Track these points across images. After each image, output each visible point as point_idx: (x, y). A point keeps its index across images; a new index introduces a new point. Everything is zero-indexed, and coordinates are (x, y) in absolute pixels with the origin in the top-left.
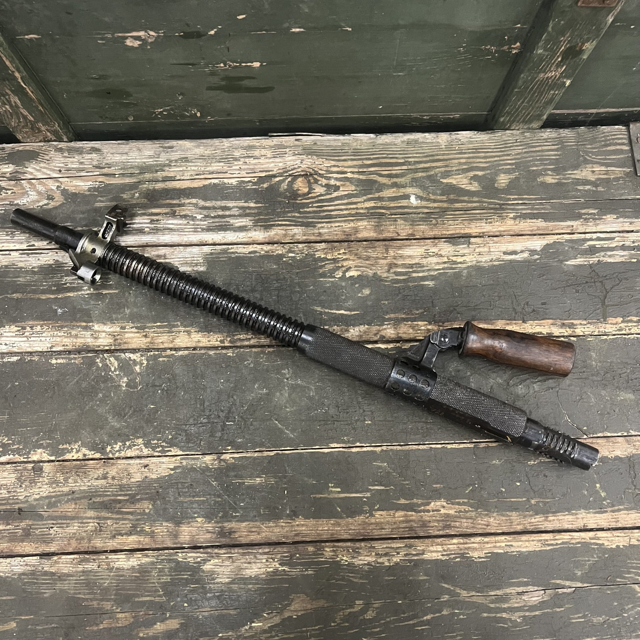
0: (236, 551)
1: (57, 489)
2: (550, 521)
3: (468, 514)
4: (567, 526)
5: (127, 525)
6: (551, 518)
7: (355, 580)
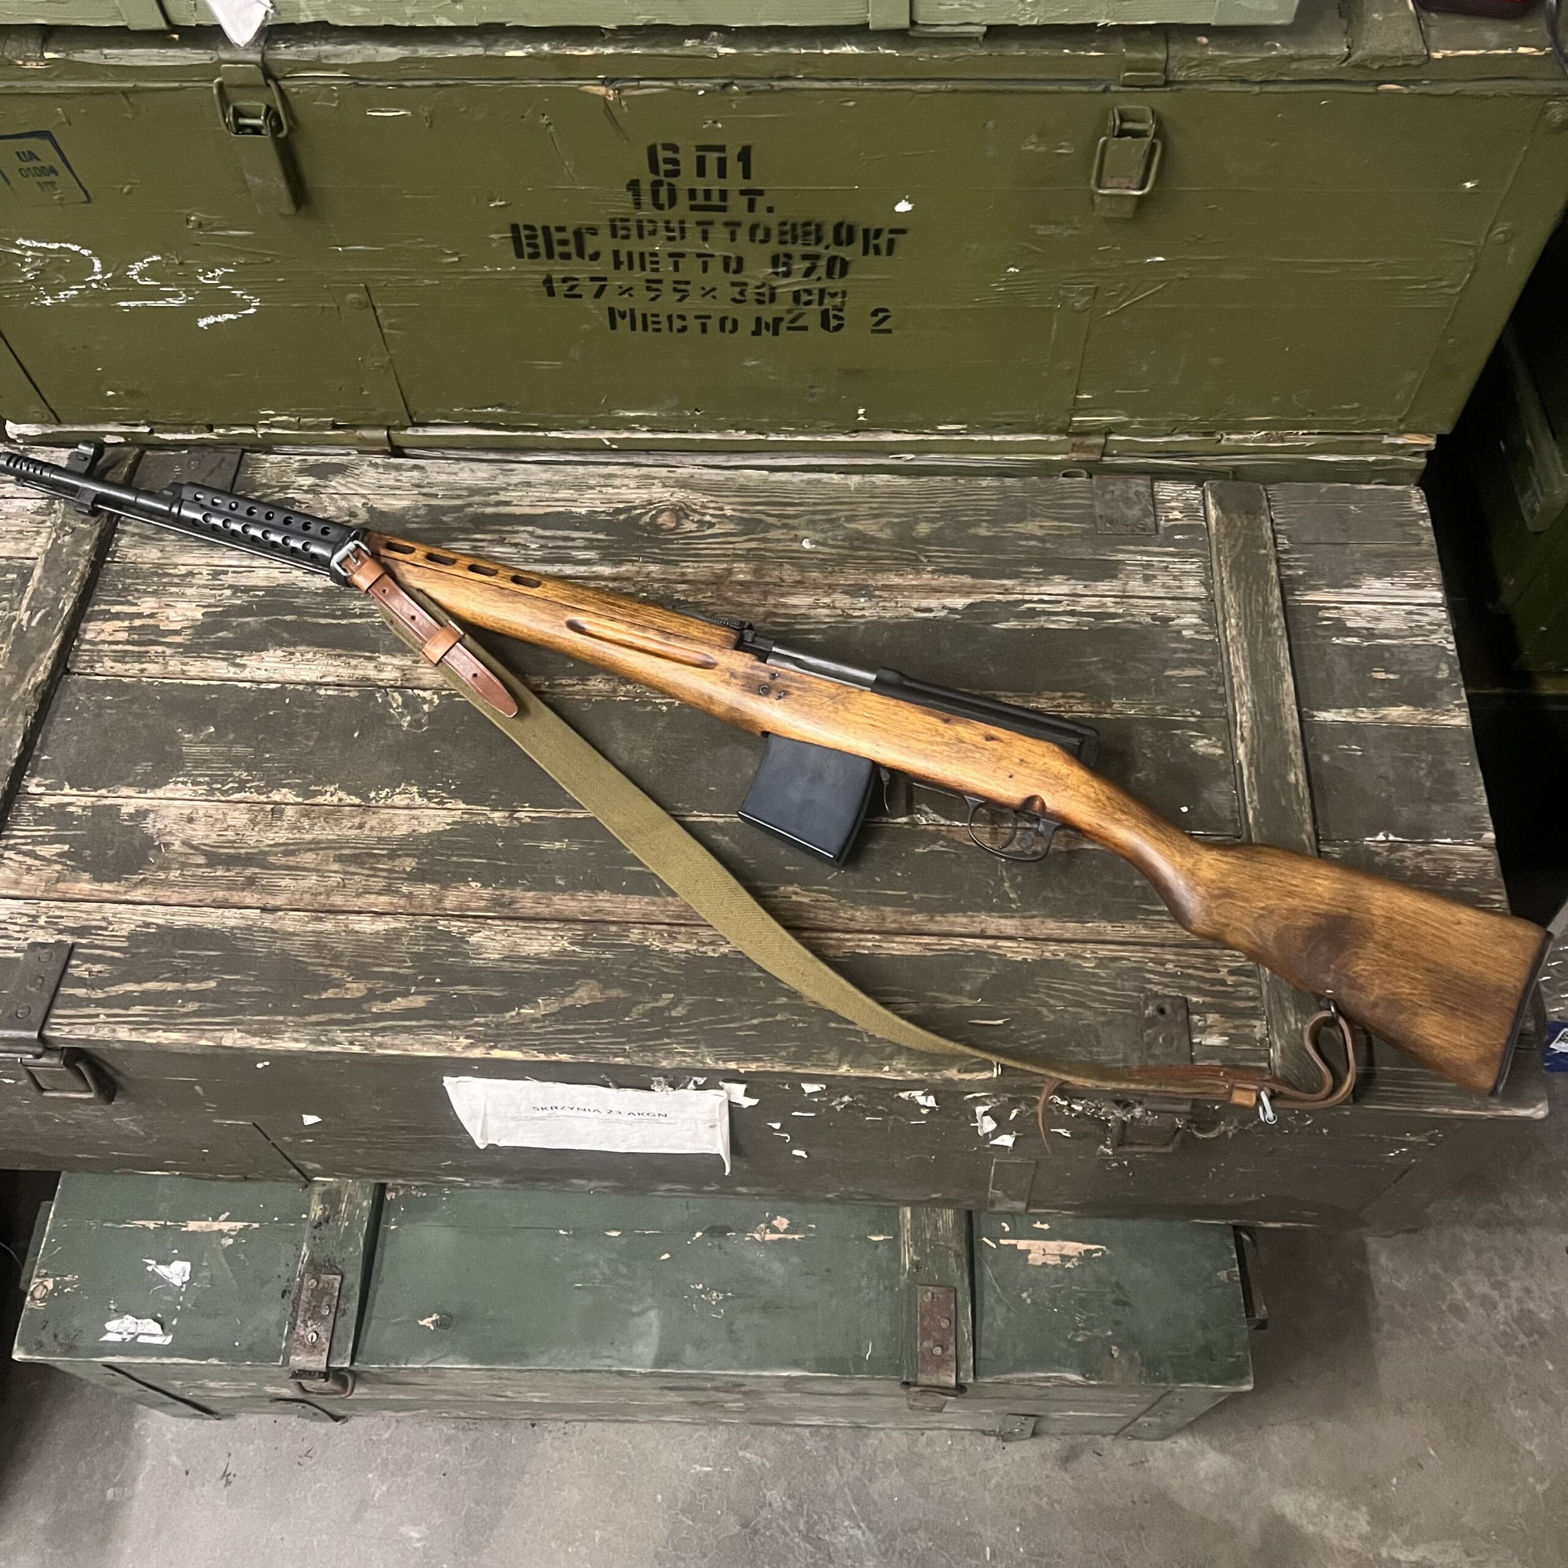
0: (515, 923)
1: (297, 836)
2: (937, 922)
3: (827, 905)
4: (958, 929)
5: (379, 883)
6: (938, 918)
7: (666, 970)
